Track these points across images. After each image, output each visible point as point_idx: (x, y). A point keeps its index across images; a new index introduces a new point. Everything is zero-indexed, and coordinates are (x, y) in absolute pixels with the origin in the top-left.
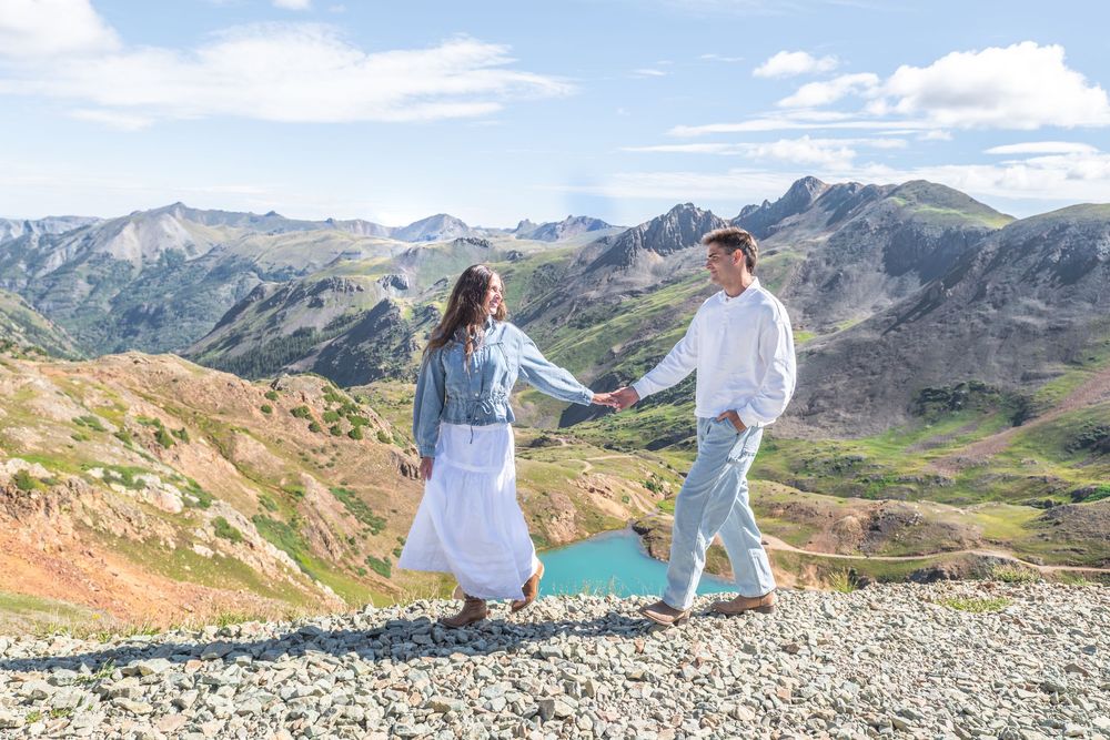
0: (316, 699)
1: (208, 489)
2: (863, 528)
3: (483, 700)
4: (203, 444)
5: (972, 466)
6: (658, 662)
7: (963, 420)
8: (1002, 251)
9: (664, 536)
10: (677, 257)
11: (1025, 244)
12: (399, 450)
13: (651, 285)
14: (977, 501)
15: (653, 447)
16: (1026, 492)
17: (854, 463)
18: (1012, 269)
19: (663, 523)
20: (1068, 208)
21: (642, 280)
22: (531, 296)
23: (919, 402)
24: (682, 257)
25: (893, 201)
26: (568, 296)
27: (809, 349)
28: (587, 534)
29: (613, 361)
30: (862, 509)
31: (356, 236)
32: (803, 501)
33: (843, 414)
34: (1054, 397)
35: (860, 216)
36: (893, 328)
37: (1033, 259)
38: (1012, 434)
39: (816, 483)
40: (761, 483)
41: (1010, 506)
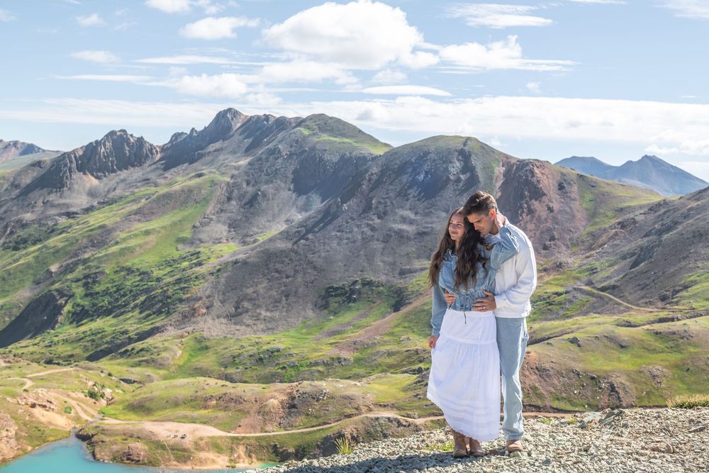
2: (283, 408)
5: (365, 347)
7: (358, 310)
8: (383, 173)
9: (107, 439)
10: (111, 180)
11: (399, 167)
13: (88, 206)
14: (369, 374)
15: (93, 358)
16: (404, 363)
17: (273, 354)
18: (390, 187)
19: (106, 427)
20: (429, 138)
21: (78, 201)
23: (324, 298)
24: (117, 179)
25: (300, 131)
26: (3, 218)
27: (234, 258)
28: (30, 448)
29: (51, 280)
30: (281, 391)
32: (232, 391)
33: (264, 313)
34: (423, 287)
35: (274, 143)
36: (303, 237)
38: (394, 317)
39: (243, 374)
40: (196, 380)
41: (393, 375)
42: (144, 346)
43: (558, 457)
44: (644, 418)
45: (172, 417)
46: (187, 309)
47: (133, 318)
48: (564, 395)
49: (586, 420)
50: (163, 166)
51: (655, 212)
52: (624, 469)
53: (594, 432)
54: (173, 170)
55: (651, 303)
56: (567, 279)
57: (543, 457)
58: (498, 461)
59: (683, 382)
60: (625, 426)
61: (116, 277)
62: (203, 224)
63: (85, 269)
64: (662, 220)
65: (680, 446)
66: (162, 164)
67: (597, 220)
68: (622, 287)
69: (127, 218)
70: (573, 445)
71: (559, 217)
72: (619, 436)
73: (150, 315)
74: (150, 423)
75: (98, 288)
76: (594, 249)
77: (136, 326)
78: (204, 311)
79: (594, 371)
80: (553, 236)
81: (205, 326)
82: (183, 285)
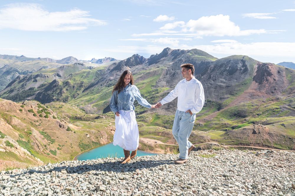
0: (33, 189)
1: (4, 133)
3: (81, 187)
4: (2, 120)
5: (208, 121)
6: (128, 174)
7: (206, 109)
8: (215, 67)
10: (134, 68)
11: (220, 65)
12: (59, 121)
14: (209, 130)
16: (221, 127)
18: (217, 71)
22: (95, 79)
25: (188, 54)
26: (105, 78)
28: (110, 142)
31: (46, 62)
32: (166, 131)
34: (228, 103)
35: (180, 58)
37: (222, 69)
38: (218, 113)
39: (169, 126)
40: (156, 127)
41: (217, 131)
42: (142, 116)
45: (149, 137)
48: (278, 143)
50: (148, 64)
54: (151, 65)
56: (281, 103)
62: (159, 82)
67: (293, 84)
69: (138, 79)
71: (278, 82)
74: (143, 138)
76: (291, 94)
77: (139, 110)
79: (290, 136)
80: (276, 89)
81: (159, 111)
82: (153, 99)
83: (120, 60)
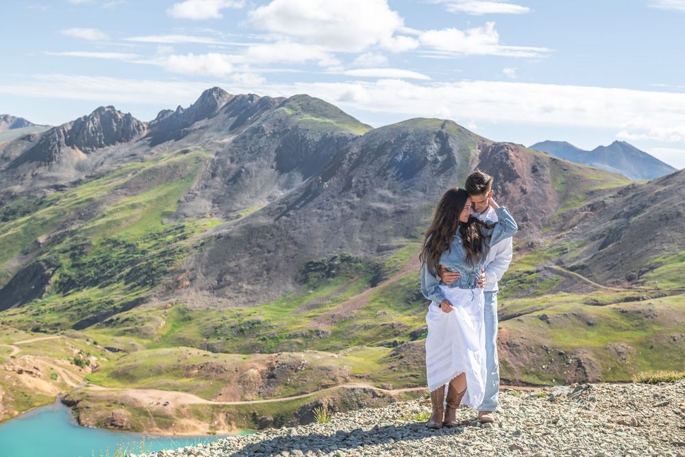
2: (262, 377)
5: (343, 320)
7: (336, 284)
8: (363, 153)
9: (91, 405)
10: (99, 155)
11: (379, 147)
13: (76, 179)
14: (346, 346)
15: (79, 326)
16: (380, 336)
17: (254, 325)
18: (370, 167)
19: (91, 394)
20: (407, 121)
21: (66, 175)
23: (304, 272)
24: (104, 154)
25: (283, 110)
27: (218, 233)
29: (39, 251)
30: (262, 362)
32: (214, 361)
33: (245, 286)
34: (400, 263)
35: (258, 122)
36: (284, 214)
38: (371, 292)
39: (224, 344)
40: (178, 350)
41: (370, 348)
42: (129, 316)
43: (528, 428)
44: (610, 392)
45: (155, 385)
46: (171, 281)
47: (118, 289)
48: (533, 369)
49: (555, 393)
50: (150, 142)
51: (624, 196)
52: (590, 441)
53: (563, 405)
54: (159, 146)
55: (618, 283)
56: (539, 258)
57: (513, 429)
58: (470, 431)
59: (647, 359)
60: (593, 400)
61: (102, 249)
62: (187, 199)
63: (72, 241)
64: (631, 203)
65: (644, 419)
66: (149, 140)
67: (568, 202)
68: (590, 267)
69: (114, 191)
70: (542, 417)
71: (532, 198)
72: (586, 409)
73: (135, 286)
74: (135, 390)
75: (84, 259)
76: (564, 230)
77: (121, 297)
78: (188, 283)
79: (562, 347)
80: (526, 217)
81: (189, 298)
82: (167, 258)
83: (46, 126)
